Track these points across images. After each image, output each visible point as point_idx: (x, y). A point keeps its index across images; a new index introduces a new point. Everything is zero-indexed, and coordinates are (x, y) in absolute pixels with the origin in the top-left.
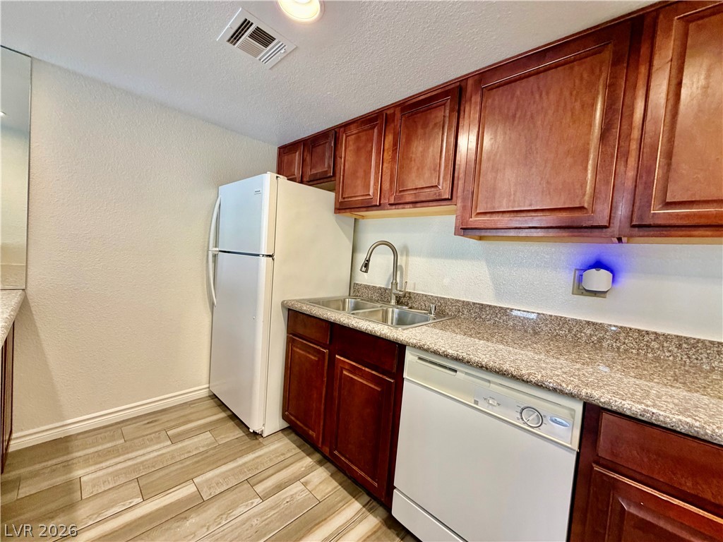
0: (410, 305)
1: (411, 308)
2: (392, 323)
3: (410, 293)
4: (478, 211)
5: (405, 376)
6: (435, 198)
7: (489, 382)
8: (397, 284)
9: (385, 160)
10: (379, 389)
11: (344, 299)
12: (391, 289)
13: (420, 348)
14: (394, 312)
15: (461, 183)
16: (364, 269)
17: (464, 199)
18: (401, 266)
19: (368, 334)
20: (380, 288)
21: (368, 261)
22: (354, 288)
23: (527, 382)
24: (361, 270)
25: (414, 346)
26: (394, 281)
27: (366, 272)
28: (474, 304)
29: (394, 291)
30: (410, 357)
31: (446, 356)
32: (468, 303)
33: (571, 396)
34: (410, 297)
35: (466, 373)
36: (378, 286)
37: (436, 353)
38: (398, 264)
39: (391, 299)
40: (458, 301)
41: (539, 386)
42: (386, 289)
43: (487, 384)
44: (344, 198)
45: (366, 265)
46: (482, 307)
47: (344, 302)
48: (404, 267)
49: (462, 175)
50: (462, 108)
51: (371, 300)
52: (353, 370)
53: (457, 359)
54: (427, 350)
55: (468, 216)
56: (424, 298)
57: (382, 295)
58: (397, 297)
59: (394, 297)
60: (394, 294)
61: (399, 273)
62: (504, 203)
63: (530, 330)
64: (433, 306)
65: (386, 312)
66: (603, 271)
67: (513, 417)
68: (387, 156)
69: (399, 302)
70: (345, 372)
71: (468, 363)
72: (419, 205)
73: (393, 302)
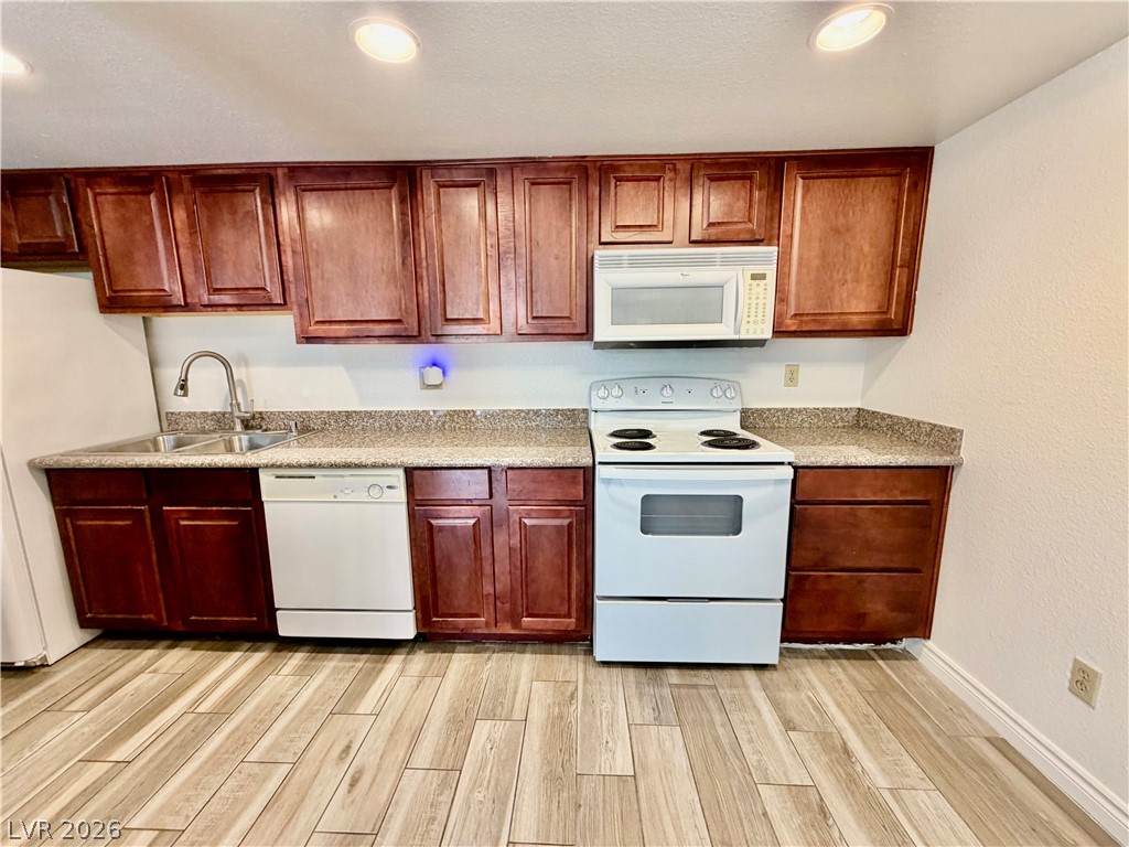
0: (264, 427)
1: (266, 430)
2: (241, 449)
3: (261, 413)
4: (316, 319)
5: (264, 499)
6: (264, 301)
7: (342, 476)
8: (239, 405)
9: (180, 244)
10: (236, 523)
11: (155, 438)
12: (231, 413)
13: (273, 466)
14: (241, 439)
15: (292, 287)
16: (179, 392)
17: (300, 306)
18: (241, 381)
19: (206, 469)
20: (215, 414)
21: (185, 380)
22: (168, 421)
23: (365, 466)
24: (175, 394)
25: (266, 467)
26: (234, 402)
27: (185, 395)
28: (340, 412)
29: (237, 413)
30: (265, 479)
31: (300, 466)
32: (333, 413)
33: (393, 466)
34: (262, 418)
35: (324, 476)
36: (210, 410)
37: (290, 466)
38: (235, 378)
39: (234, 425)
40: (322, 412)
41: (374, 466)
42: (224, 414)
43: (341, 479)
44: (115, 291)
45: (183, 386)
46: (348, 414)
47: (155, 443)
48: (245, 382)
49: (291, 278)
50: (277, 200)
51: (204, 432)
52: (193, 516)
53: (311, 466)
54: (280, 467)
55: (307, 324)
56: (282, 416)
57: (221, 422)
58: (242, 421)
59: (238, 422)
60: (238, 417)
61: (239, 391)
62: (340, 311)
63: (394, 428)
64: (292, 423)
65: (230, 442)
66: (435, 368)
67: (364, 496)
68: (183, 238)
69: (247, 425)
70: (182, 523)
71: (320, 466)
72: (245, 308)
73: (239, 427)
